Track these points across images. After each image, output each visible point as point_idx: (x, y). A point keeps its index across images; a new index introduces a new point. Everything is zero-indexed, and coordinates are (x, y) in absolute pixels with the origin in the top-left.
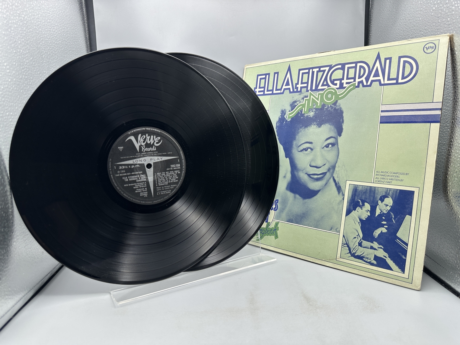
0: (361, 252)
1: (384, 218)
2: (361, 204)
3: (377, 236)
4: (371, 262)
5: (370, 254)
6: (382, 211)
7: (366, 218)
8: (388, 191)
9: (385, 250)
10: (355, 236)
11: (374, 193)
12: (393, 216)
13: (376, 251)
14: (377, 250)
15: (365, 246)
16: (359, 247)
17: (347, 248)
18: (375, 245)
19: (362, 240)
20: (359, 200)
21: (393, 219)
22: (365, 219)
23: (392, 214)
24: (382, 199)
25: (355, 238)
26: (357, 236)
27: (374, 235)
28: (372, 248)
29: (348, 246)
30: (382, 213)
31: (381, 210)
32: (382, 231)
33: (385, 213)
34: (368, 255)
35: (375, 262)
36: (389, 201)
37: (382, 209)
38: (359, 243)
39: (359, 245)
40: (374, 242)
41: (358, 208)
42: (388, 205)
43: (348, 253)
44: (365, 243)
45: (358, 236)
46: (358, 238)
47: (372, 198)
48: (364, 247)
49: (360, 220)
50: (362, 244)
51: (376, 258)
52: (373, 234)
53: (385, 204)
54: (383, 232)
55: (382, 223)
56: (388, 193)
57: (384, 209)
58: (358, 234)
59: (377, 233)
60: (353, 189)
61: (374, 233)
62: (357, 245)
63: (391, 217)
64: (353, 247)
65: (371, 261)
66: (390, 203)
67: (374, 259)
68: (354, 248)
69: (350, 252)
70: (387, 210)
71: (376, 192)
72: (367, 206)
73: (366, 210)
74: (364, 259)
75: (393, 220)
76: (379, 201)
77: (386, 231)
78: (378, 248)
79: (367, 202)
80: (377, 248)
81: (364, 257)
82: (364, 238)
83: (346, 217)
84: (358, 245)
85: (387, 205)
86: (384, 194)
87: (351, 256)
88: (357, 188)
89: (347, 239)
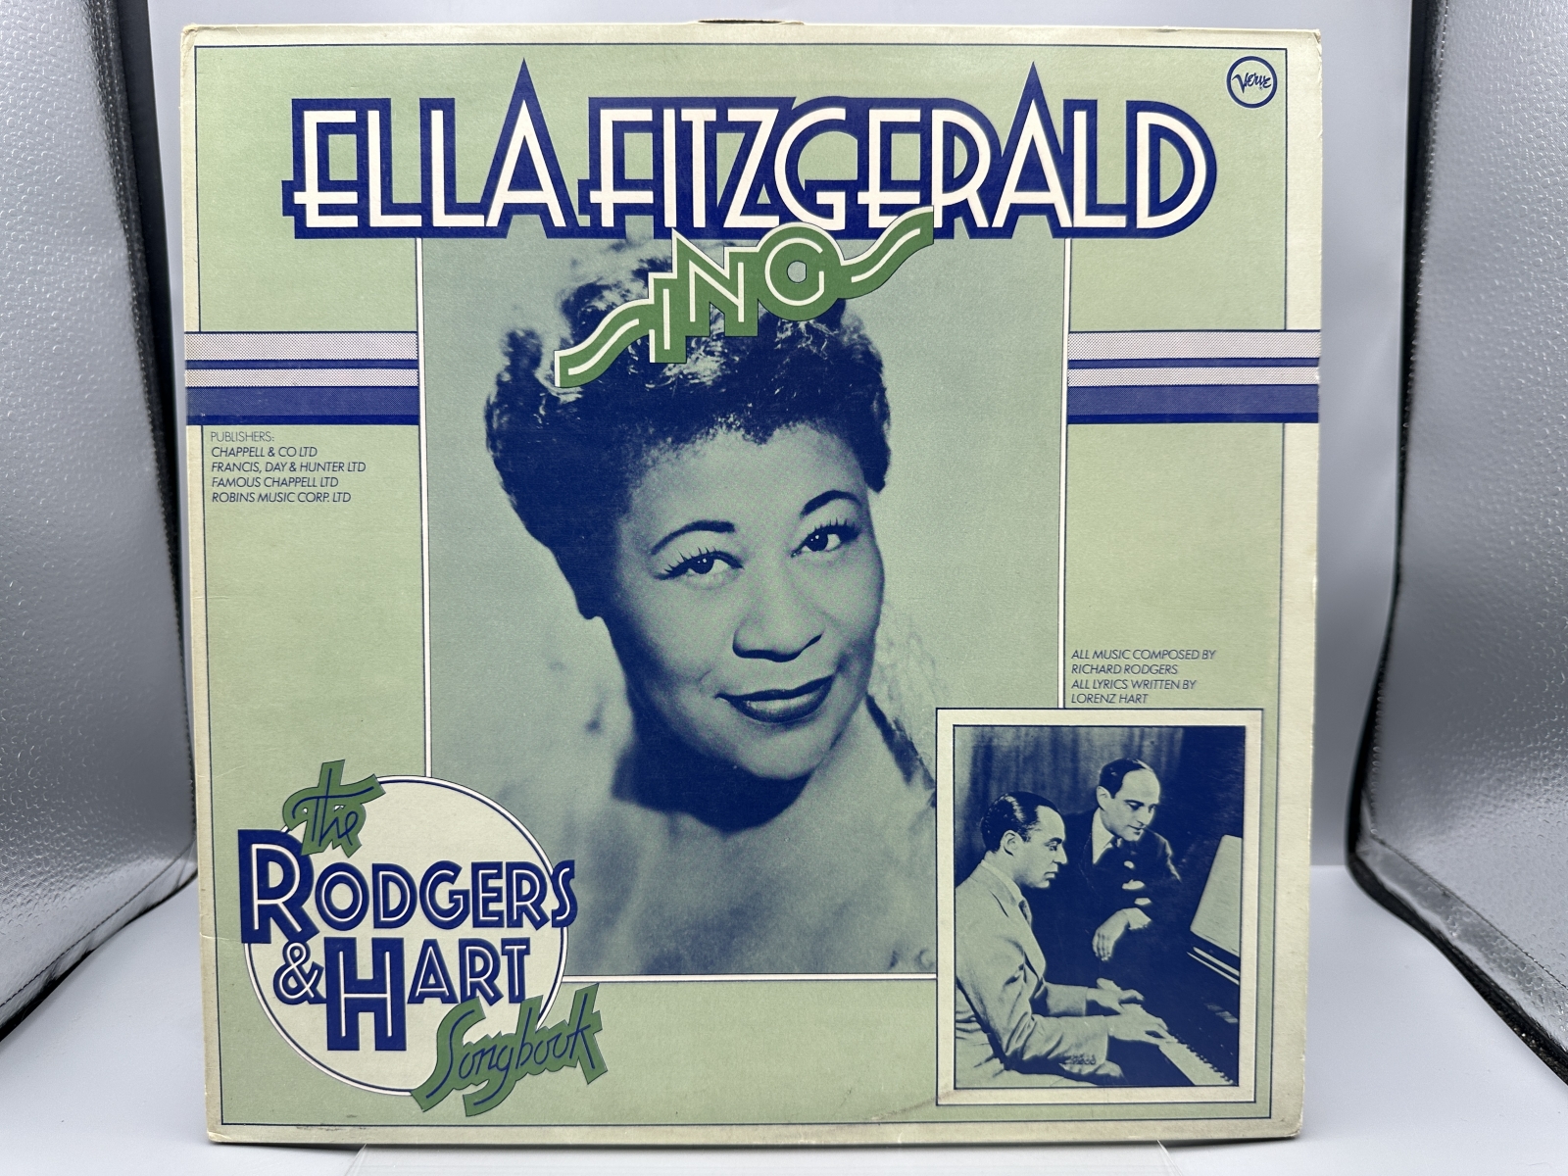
0: (1048, 1039)
1: (1130, 865)
2: (1019, 815)
3: (1111, 950)
4: (1101, 1072)
5: (1088, 1039)
6: (1117, 836)
7: (1053, 876)
8: (1137, 739)
9: (1150, 1007)
10: (1014, 971)
11: (1075, 757)
12: (1169, 851)
13: (1112, 1019)
14: (1116, 1013)
15: (1062, 1008)
16: (1038, 1018)
17: (983, 1037)
18: (1108, 992)
19: (1045, 984)
20: (1011, 799)
21: (1169, 862)
22: (1046, 884)
23: (1163, 840)
24: (1113, 784)
25: (1013, 980)
26: (1021, 968)
27: (1095, 949)
28: (1094, 1009)
29: (986, 1027)
30: (1119, 842)
31: (1112, 832)
32: (1128, 926)
33: (1134, 842)
34: (1079, 1046)
35: (1114, 1070)
36: (1144, 785)
37: (1119, 824)
38: (1033, 1001)
39: (1035, 1012)
40: (1101, 982)
41: (1010, 837)
42: (1140, 804)
43: (988, 1060)
44: (1063, 995)
45: (1026, 967)
46: (1025, 980)
47: (1066, 781)
48: (1058, 1015)
49: (1023, 894)
50: (1051, 1002)
51: (1118, 1049)
52: (1092, 946)
53: (1128, 801)
54: (1134, 926)
55: (1126, 886)
56: (1135, 749)
57: (1127, 822)
58: (1022, 961)
59: (1108, 936)
60: (976, 749)
61: (1096, 939)
62: (1026, 1014)
63: (1160, 853)
64: (1009, 1023)
65: (1096, 1070)
66: (1149, 794)
67: (1109, 1059)
68: (1013, 1026)
69: (998, 1052)
70: (1138, 825)
71: (1084, 748)
72: (1051, 822)
73: (1048, 840)
74: (1066, 1068)
75: (1172, 868)
76: (1102, 791)
77: (1147, 920)
78: (1122, 1002)
79: (1046, 803)
80: (1116, 1007)
81: (1063, 1059)
82: (1054, 975)
83: (959, 889)
84: (1030, 1011)
85: (1137, 806)
86: (1118, 755)
87: (1007, 1068)
88: (991, 740)
89: (977, 993)
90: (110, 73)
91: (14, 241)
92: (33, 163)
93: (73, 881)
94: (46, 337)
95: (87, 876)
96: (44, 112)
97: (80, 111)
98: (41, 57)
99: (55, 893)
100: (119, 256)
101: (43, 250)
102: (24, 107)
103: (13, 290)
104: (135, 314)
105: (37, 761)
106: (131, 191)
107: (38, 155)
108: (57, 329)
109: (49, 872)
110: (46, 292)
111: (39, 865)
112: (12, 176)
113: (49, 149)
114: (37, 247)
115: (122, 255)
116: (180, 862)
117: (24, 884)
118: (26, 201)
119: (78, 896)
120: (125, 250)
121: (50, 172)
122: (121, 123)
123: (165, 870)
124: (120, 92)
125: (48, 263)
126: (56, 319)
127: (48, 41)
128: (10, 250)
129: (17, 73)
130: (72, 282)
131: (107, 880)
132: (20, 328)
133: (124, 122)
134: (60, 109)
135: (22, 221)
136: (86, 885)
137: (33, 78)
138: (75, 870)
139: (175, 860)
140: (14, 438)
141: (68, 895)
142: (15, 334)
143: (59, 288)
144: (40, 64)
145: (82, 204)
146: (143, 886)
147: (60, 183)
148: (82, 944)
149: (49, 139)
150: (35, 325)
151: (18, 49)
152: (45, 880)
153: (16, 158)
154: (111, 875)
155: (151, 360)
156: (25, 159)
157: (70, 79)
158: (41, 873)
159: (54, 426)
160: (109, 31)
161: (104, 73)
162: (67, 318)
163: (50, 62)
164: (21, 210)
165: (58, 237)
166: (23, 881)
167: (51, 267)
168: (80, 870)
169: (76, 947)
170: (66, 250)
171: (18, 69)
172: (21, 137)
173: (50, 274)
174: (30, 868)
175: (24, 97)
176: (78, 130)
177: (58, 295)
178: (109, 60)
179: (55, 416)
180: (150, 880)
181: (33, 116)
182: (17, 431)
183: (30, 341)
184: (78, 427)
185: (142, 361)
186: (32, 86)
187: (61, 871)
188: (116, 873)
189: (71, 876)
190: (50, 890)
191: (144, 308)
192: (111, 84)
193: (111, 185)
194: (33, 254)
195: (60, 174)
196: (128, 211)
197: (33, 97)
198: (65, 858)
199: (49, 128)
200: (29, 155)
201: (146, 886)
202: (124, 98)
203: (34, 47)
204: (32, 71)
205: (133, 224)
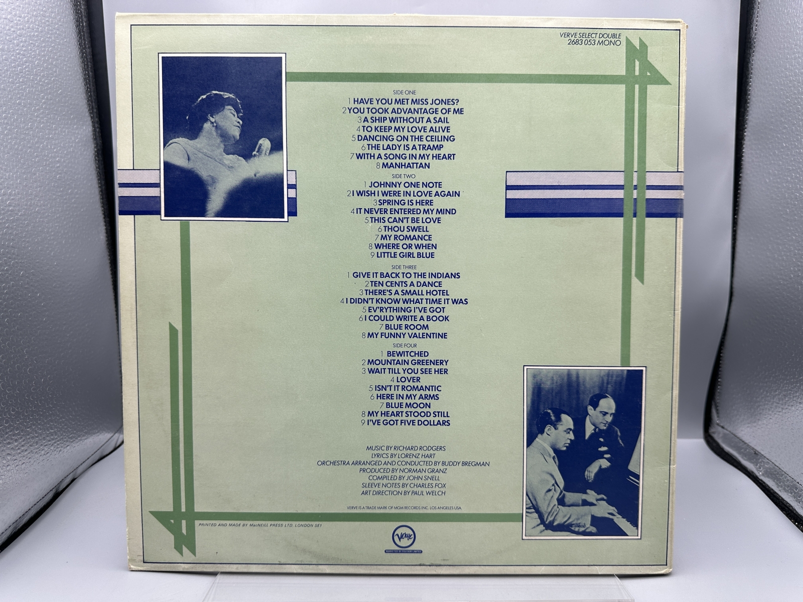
90: (84, 38)
91: (39, 123)
92: (48, 84)
93: (68, 444)
94: (54, 171)
95: (74, 441)
96: (53, 58)
97: (70, 57)
98: (52, 31)
99: (60, 449)
100: (89, 130)
101: (52, 127)
102: (44, 56)
103: (38, 147)
104: (96, 160)
105: (51, 383)
106: (94, 97)
107: (51, 80)
108: (59, 167)
109: (57, 439)
110: (54, 149)
111: (52, 435)
112: (38, 90)
113: (56, 76)
114: (49, 126)
115: (90, 129)
116: (117, 435)
117: (45, 444)
118: (44, 103)
119: (70, 451)
120: (91, 127)
121: (56, 88)
122: (89, 63)
123: (110, 438)
124: (89, 47)
125: (55, 134)
126: (58, 162)
127: (55, 22)
128: (37, 127)
129: (41, 39)
130: (66, 143)
131: (84, 443)
132: (42, 166)
133: (90, 62)
134: (61, 56)
135: (43, 113)
136: (74, 445)
137: (48, 41)
138: (69, 438)
139: (115, 434)
140: (39, 221)
141: (65, 450)
142: (39, 169)
143: (60, 146)
144: (51, 34)
145: (71, 104)
146: (100, 446)
147: (61, 94)
148: (71, 474)
149: (56, 72)
150: (49, 165)
151: (41, 26)
152: (55, 443)
153: (40, 81)
154: (86, 441)
155: (103, 182)
156: (44, 82)
157: (66, 42)
158: (53, 439)
159: (58, 215)
160: (84, 17)
161: (81, 38)
162: (64, 162)
163: (56, 33)
164: (42, 107)
165: (60, 121)
166: (45, 443)
167: (56, 135)
168: (71, 438)
169: (69, 476)
170: (63, 127)
171: (41, 37)
172: (42, 70)
173: (56, 140)
174: (48, 436)
175: (44, 51)
176: (69, 67)
177: (60, 150)
178: (83, 32)
179: (58, 210)
180: (103, 443)
181: (48, 60)
182: (41, 218)
183: (46, 173)
184: (69, 216)
185: (99, 183)
186: (47, 45)
187: (62, 438)
188: (88, 440)
189: (67, 441)
190: (57, 448)
191: (100, 156)
192: (85, 43)
193: (85, 95)
194: (48, 129)
195: (61, 89)
196: (92, 107)
197: (48, 51)
198: (64, 432)
199: (56, 66)
200: (46, 79)
201: (102, 446)
202: (91, 50)
203: (48, 25)
204: (48, 38)
205: (95, 114)
